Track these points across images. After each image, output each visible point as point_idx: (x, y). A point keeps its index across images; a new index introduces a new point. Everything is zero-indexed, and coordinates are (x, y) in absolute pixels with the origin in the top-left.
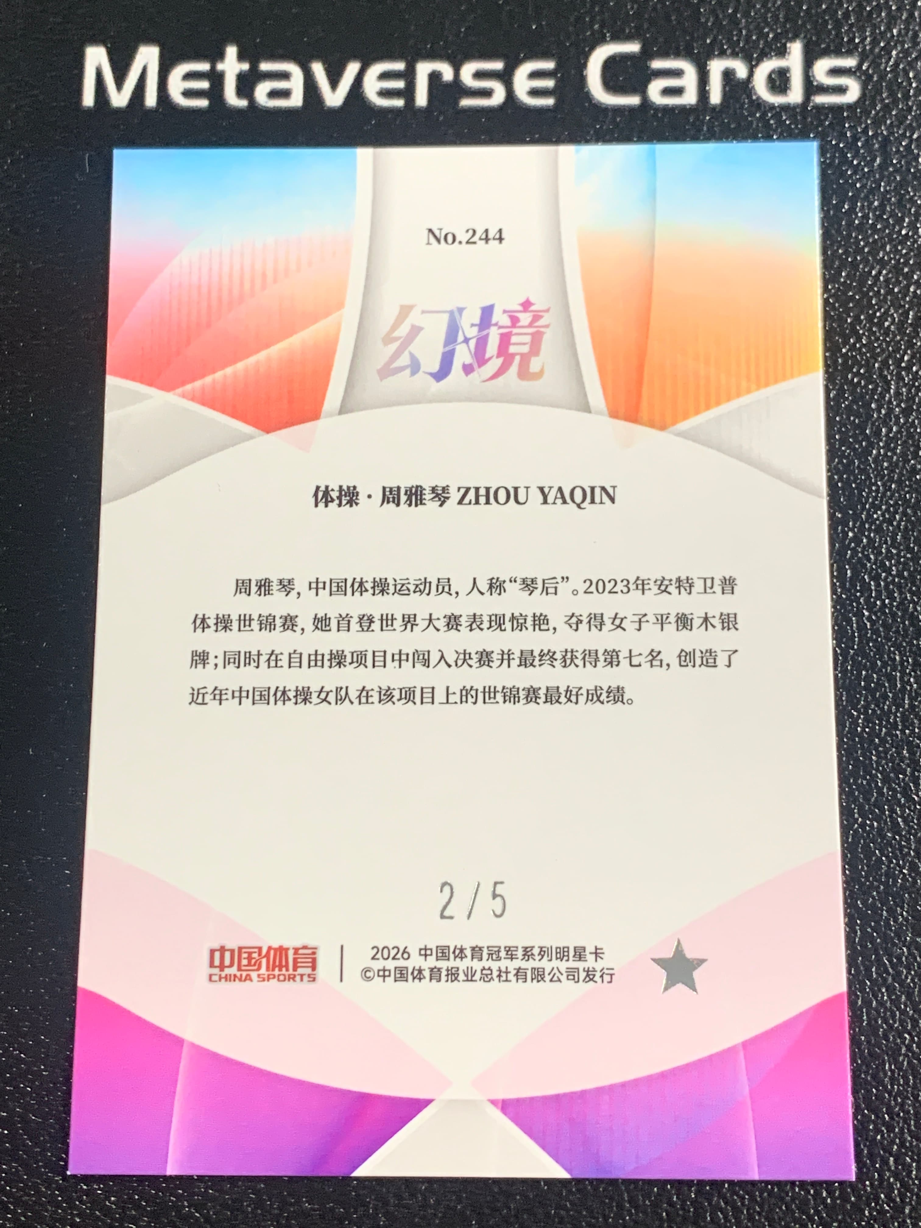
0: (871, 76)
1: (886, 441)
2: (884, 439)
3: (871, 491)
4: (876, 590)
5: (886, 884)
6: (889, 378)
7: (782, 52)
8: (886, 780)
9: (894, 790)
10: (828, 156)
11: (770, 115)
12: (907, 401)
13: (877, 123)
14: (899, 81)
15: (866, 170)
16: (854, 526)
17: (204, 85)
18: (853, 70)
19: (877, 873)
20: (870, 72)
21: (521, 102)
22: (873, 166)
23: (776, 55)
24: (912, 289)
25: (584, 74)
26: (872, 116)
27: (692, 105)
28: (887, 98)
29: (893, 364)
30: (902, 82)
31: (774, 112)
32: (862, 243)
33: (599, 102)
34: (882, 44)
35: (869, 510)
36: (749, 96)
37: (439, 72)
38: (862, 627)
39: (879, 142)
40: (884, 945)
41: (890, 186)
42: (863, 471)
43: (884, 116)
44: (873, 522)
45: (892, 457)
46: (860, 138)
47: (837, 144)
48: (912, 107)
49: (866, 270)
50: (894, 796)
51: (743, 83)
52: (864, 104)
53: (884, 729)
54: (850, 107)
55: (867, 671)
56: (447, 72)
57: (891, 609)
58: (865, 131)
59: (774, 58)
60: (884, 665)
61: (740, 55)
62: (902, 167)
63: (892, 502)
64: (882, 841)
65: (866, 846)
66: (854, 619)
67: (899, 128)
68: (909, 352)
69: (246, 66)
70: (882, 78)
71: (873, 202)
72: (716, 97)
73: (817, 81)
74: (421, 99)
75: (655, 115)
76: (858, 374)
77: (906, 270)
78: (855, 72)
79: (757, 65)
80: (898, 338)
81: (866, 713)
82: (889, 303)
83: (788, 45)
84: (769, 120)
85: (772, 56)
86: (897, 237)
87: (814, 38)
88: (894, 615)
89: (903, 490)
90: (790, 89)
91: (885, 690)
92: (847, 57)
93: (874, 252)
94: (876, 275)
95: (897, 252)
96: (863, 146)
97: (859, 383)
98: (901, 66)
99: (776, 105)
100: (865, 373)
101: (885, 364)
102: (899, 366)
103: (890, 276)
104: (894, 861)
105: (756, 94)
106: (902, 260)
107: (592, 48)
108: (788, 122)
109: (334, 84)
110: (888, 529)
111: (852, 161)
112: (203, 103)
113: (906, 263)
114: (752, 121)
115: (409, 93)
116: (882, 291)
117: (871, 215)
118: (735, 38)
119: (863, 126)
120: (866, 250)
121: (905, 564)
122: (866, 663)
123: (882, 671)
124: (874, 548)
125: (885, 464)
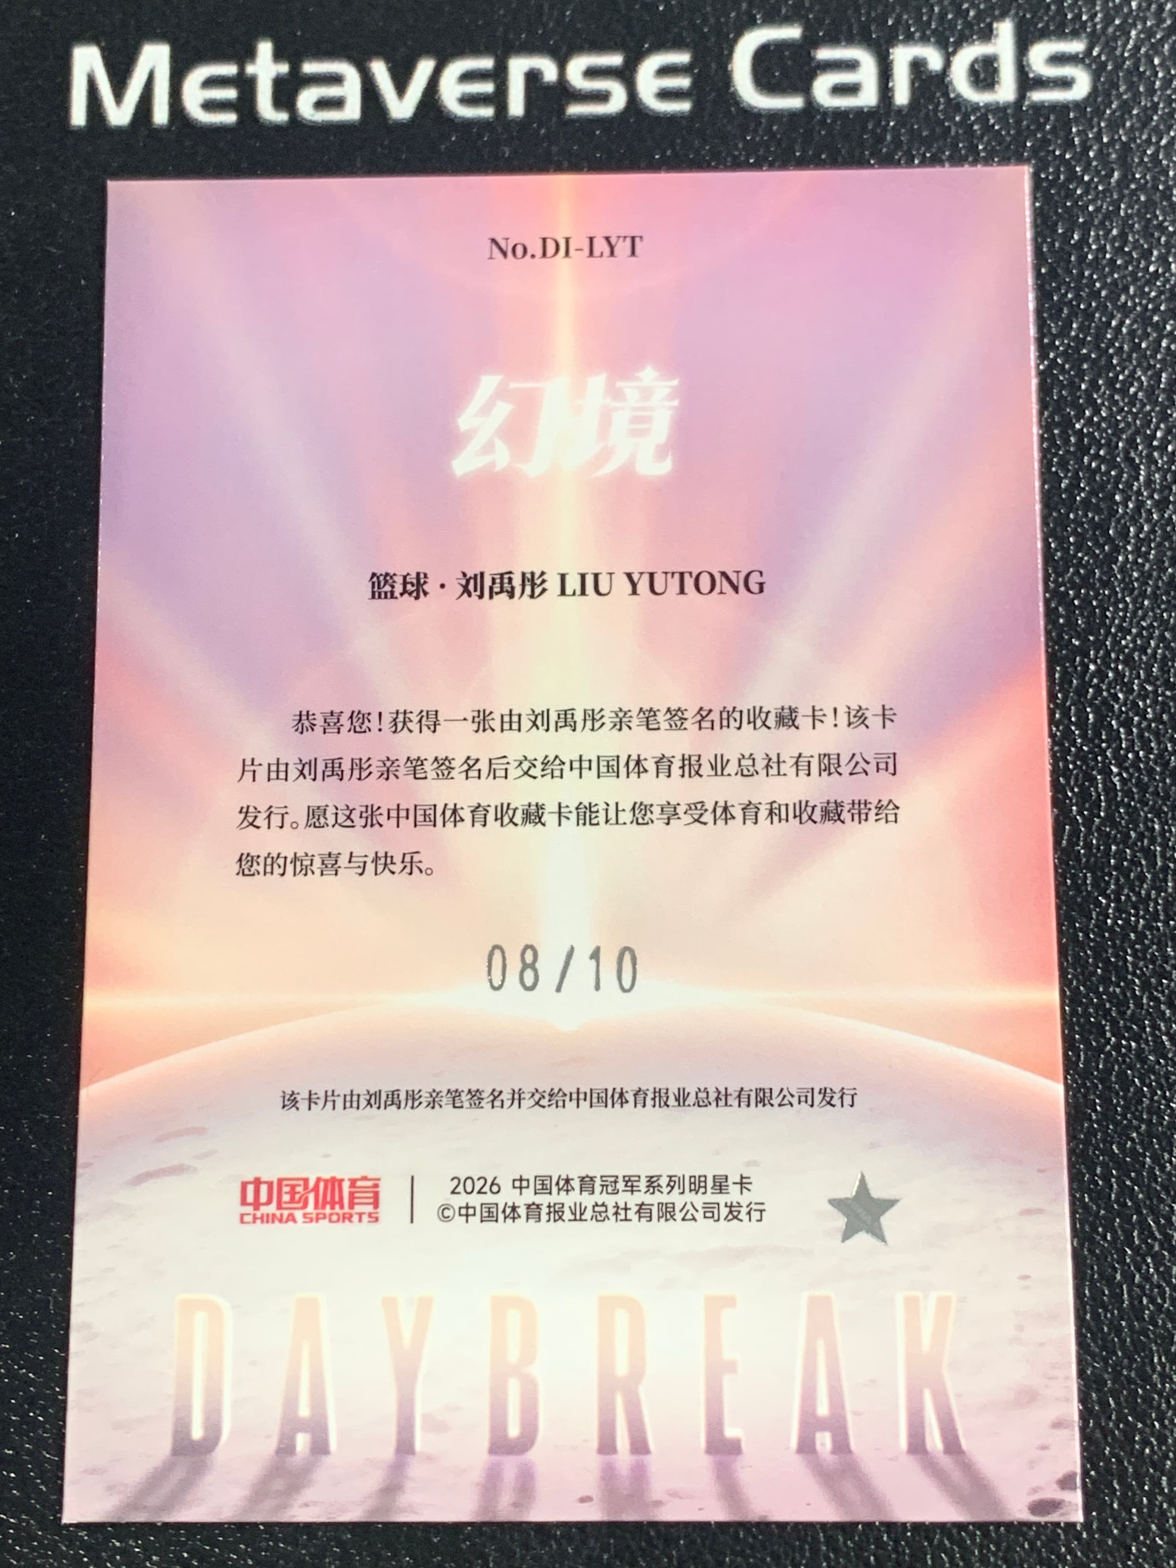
0: (1103, 65)
1: (1135, 545)
2: (1132, 541)
3: (1117, 609)
4: (1126, 740)
5: (1149, 1122)
6: (1137, 461)
7: (987, 35)
8: (1146, 986)
9: (1156, 1000)
10: (1051, 170)
11: (973, 118)
12: (1161, 491)
13: (1115, 125)
14: (1141, 69)
15: (1100, 188)
16: (1096, 657)
17: (231, 94)
18: (1081, 56)
19: (1137, 1110)
20: (1103, 58)
21: (647, 108)
22: (1110, 183)
23: (979, 38)
24: (1164, 344)
25: (729, 69)
26: (1106, 116)
27: (871, 108)
28: (1125, 92)
29: (1142, 442)
30: (1144, 72)
31: (978, 114)
32: (1098, 285)
33: (750, 106)
34: (1117, 22)
35: (1115, 635)
36: (946, 94)
37: (539, 70)
38: (1110, 789)
39: (1116, 151)
40: (1148, 1202)
41: (1132, 208)
42: (1105, 584)
43: (1122, 116)
44: (1121, 651)
45: (1143, 565)
46: (1090, 148)
47: (1062, 156)
48: (1158, 103)
49: (1104, 319)
50: (1157, 1008)
51: (937, 75)
52: (1095, 101)
53: (1141, 920)
54: (1079, 106)
55: (1117, 845)
56: (549, 70)
57: (1147, 763)
58: (1098, 137)
59: (976, 43)
60: (1141, 836)
61: (932, 40)
62: (1147, 182)
63: (1144, 624)
64: (1143, 1067)
65: (1122, 1074)
66: (1099, 777)
67: (1141, 134)
68: (1162, 426)
69: (284, 68)
70: (1118, 67)
71: (1111, 230)
72: (902, 96)
73: (1033, 72)
74: (516, 106)
75: (823, 122)
76: (1097, 456)
77: (1156, 318)
78: (1082, 61)
79: (954, 53)
80: (1148, 408)
81: (1118, 900)
82: (1134, 362)
83: (995, 25)
84: (972, 125)
85: (974, 41)
86: (1143, 276)
87: (1028, 16)
88: (1151, 772)
89: (1159, 608)
90: (998, 82)
91: (1142, 871)
92: (1072, 40)
93: (1114, 296)
94: (1116, 326)
95: (1144, 295)
96: (1095, 158)
97: (1099, 467)
98: (1143, 50)
99: (981, 104)
100: (1105, 455)
101: (1131, 443)
102: (1150, 446)
103: (1135, 326)
104: (1159, 1092)
105: (954, 90)
106: (1150, 306)
107: (739, 34)
108: (997, 127)
109: (401, 88)
110: (1140, 659)
111: (1083, 176)
112: (229, 118)
113: (1156, 310)
114: (949, 127)
115: (499, 99)
116: (1126, 347)
117: (1108, 247)
118: (925, 18)
119: (1095, 130)
120: (1103, 293)
121: (1163, 703)
122: (1116, 836)
123: (1137, 845)
124: (1124, 684)
125: (1135, 574)
